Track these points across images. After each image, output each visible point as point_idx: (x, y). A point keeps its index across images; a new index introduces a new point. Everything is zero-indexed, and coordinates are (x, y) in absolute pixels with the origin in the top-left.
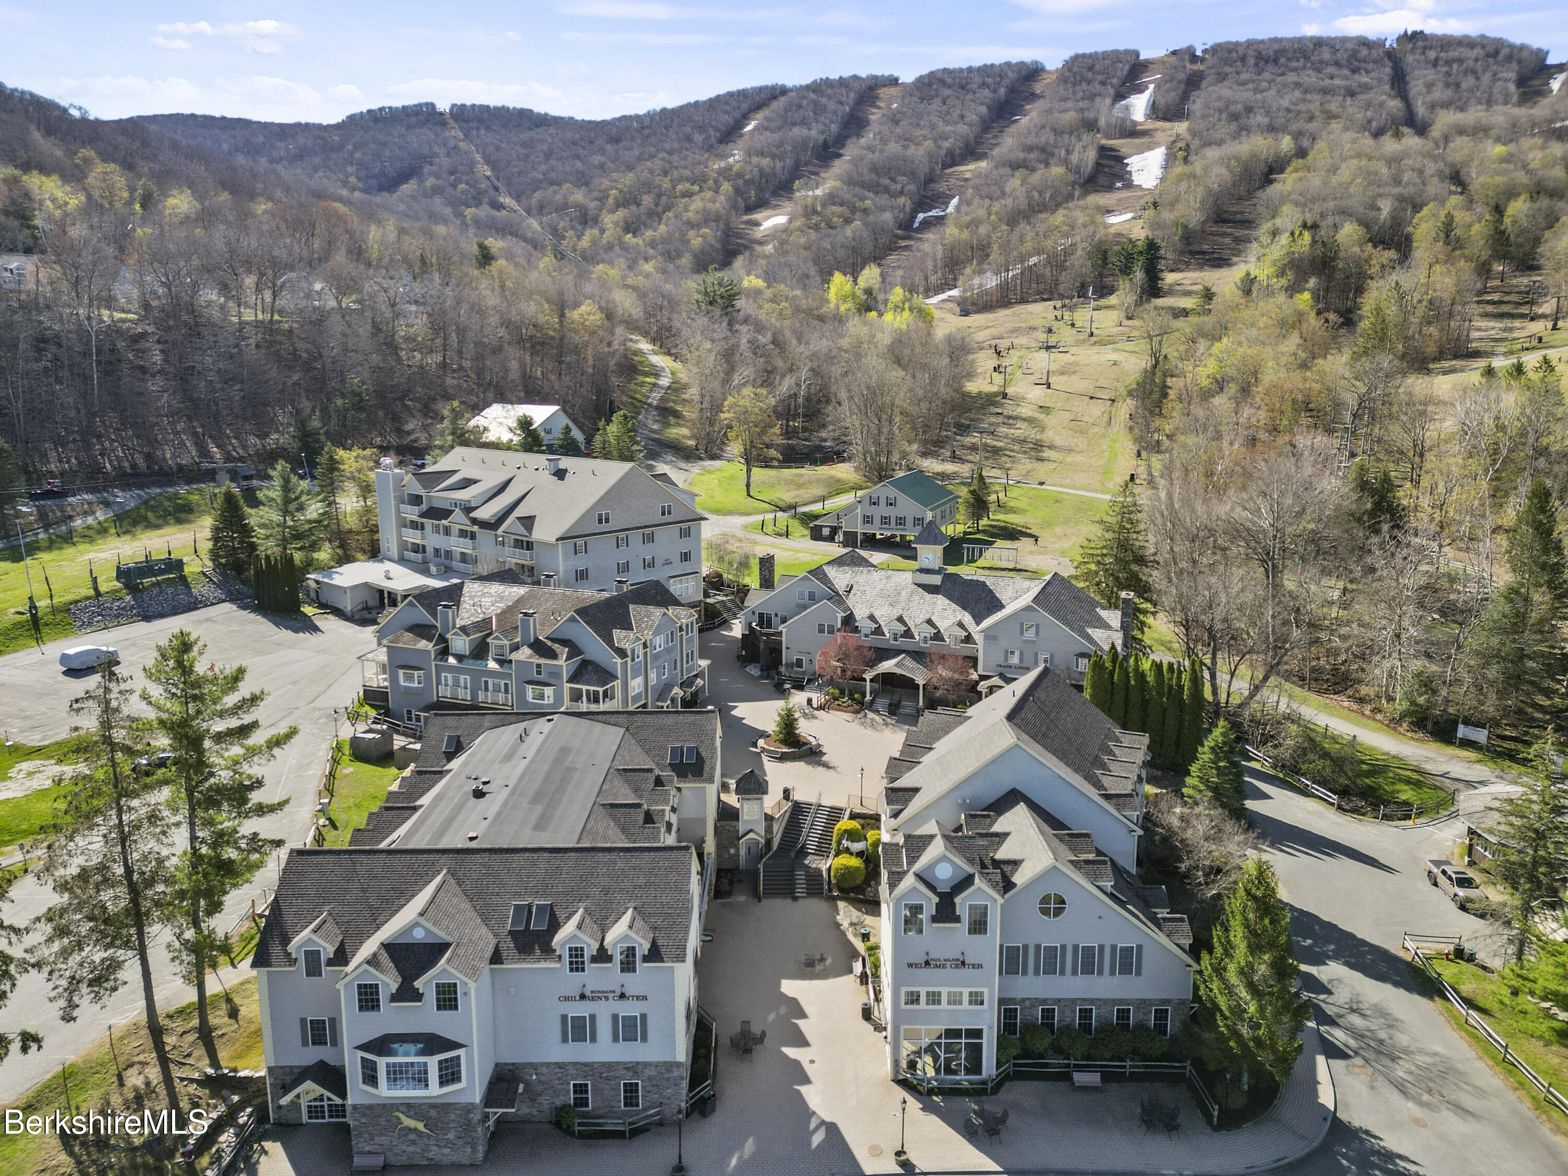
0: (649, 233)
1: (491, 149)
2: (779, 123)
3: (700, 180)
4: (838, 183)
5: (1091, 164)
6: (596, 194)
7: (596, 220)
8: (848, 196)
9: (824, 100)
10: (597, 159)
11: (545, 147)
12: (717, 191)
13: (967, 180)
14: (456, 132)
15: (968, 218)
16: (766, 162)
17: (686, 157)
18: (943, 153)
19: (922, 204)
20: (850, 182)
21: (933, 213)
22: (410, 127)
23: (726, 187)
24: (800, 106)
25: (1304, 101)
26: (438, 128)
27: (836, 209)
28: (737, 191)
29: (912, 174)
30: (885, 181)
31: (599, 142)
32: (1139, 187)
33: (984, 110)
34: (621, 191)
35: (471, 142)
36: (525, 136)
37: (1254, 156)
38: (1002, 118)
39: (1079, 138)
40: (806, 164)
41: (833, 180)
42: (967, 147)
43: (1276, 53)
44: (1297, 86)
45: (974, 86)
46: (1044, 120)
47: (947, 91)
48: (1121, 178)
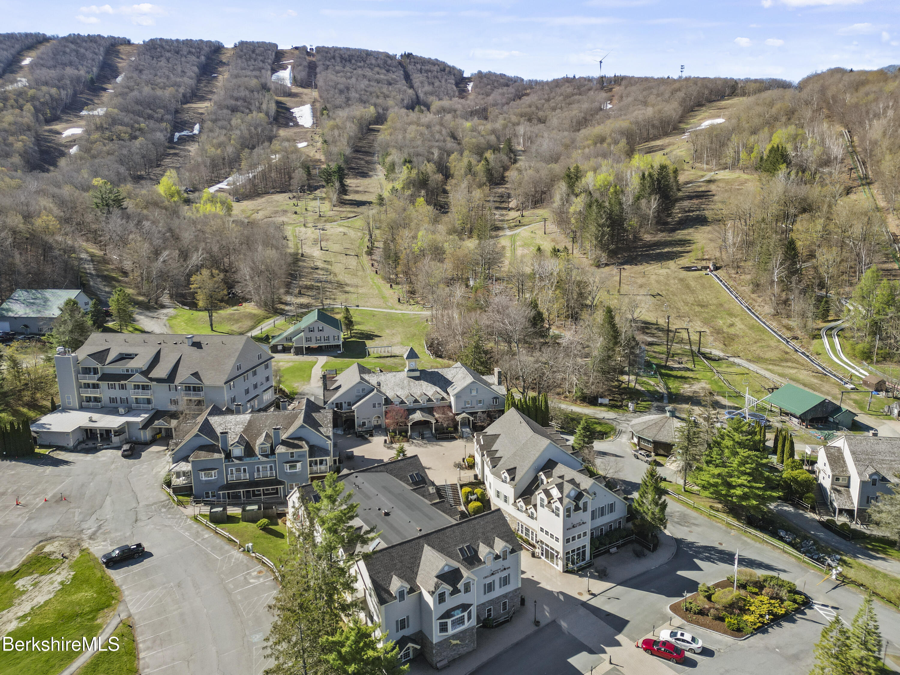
2: (51, 62)
4: (116, 111)
5: (274, 111)
8: (125, 119)
9: (81, 49)
12: (21, 109)
13: (200, 113)
16: (53, 90)
18: (181, 95)
19: (177, 127)
20: (124, 109)
21: (185, 133)
23: (27, 106)
24: (64, 51)
25: (371, 86)
28: (37, 109)
29: (165, 108)
30: (150, 112)
32: (302, 126)
33: (196, 69)
37: (362, 117)
38: (206, 74)
39: (263, 96)
40: (81, 93)
41: (112, 108)
42: (192, 92)
43: (349, 57)
44: (364, 76)
45: (185, 53)
46: (239, 82)
47: (167, 55)
48: (291, 120)
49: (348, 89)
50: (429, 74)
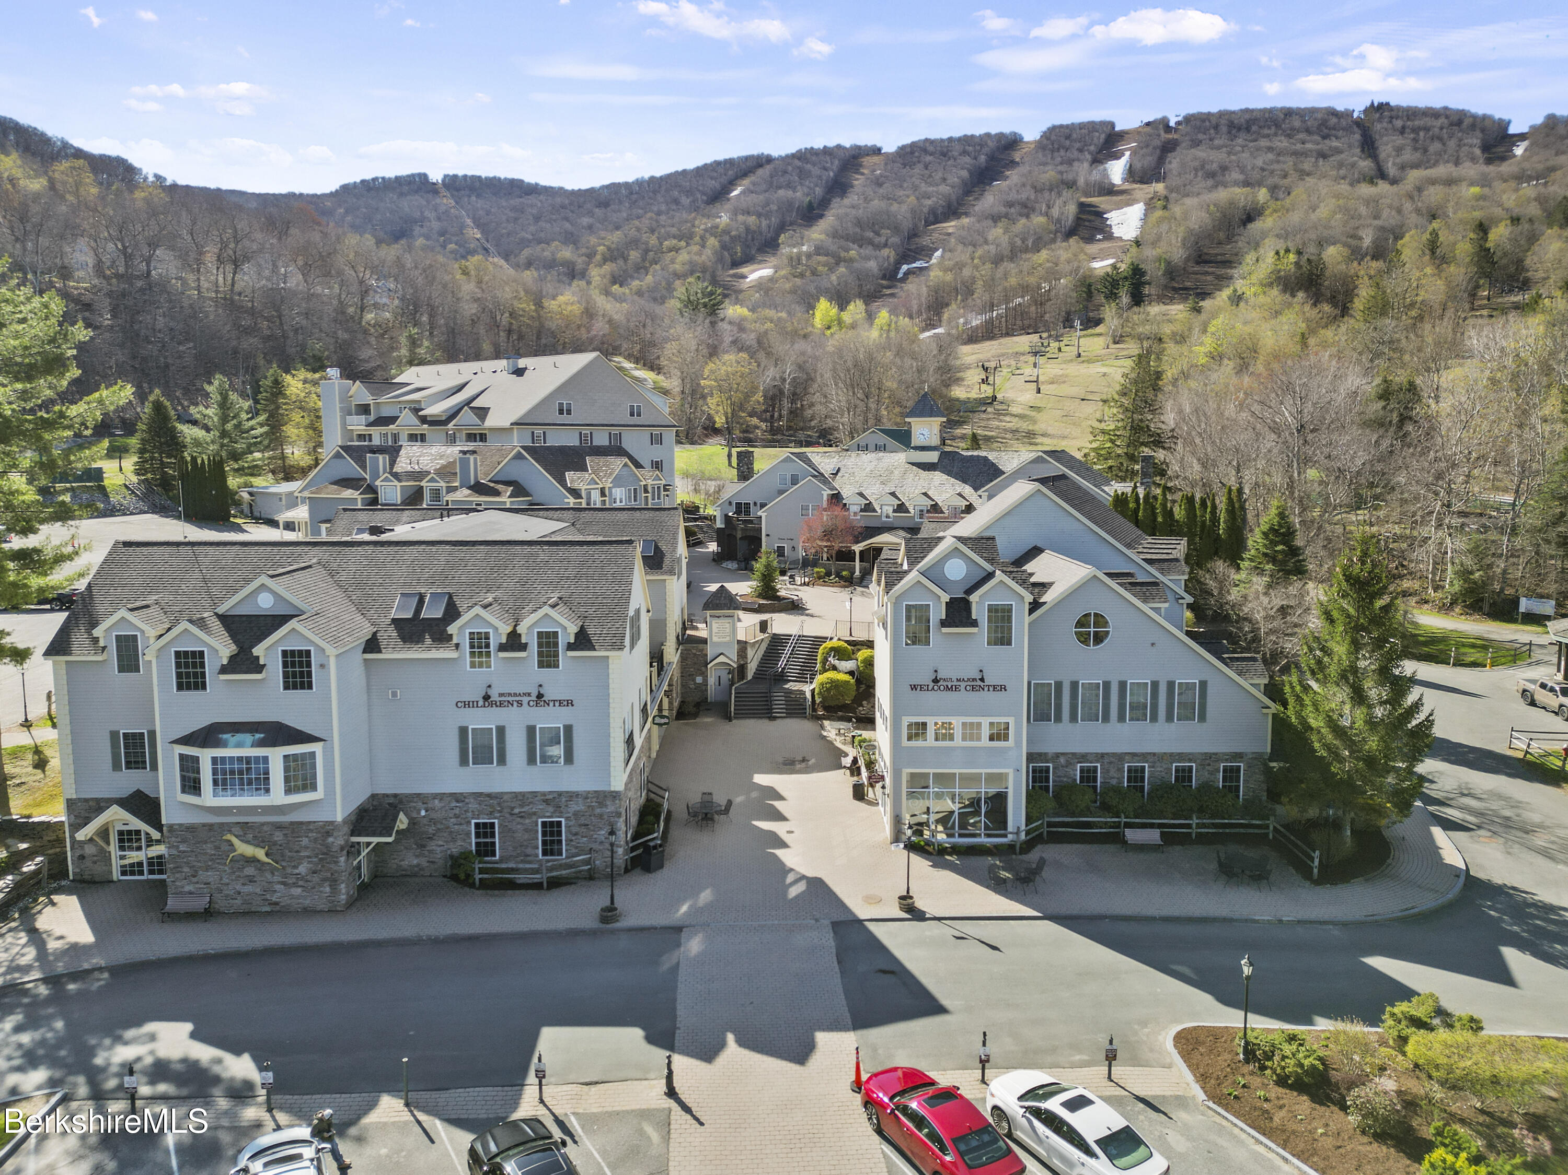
0: (636, 283)
1: (481, 212)
2: (764, 187)
3: (687, 237)
4: (823, 237)
5: (1071, 218)
6: (584, 250)
7: (583, 275)
8: (833, 248)
9: (809, 166)
10: (586, 221)
11: (534, 211)
12: (703, 246)
13: (949, 234)
14: (446, 201)
15: (951, 263)
16: (752, 220)
17: (673, 217)
18: (925, 210)
19: (907, 255)
20: (835, 234)
21: (917, 264)
22: (402, 194)
23: (712, 242)
24: (785, 172)
25: (1278, 162)
26: (430, 196)
27: (821, 258)
28: (724, 247)
29: (896, 229)
30: (870, 234)
31: (588, 206)
32: (1120, 239)
33: (965, 174)
34: (609, 249)
35: (462, 207)
36: (516, 202)
37: (1232, 203)
38: (983, 183)
39: (1059, 194)
40: (791, 224)
41: (817, 233)
42: (949, 206)
43: (1248, 122)
44: (1270, 149)
45: (955, 154)
46: (1024, 180)
47: (929, 158)
48: (1101, 231)
49: (1224, 169)
50: (1422, 134)
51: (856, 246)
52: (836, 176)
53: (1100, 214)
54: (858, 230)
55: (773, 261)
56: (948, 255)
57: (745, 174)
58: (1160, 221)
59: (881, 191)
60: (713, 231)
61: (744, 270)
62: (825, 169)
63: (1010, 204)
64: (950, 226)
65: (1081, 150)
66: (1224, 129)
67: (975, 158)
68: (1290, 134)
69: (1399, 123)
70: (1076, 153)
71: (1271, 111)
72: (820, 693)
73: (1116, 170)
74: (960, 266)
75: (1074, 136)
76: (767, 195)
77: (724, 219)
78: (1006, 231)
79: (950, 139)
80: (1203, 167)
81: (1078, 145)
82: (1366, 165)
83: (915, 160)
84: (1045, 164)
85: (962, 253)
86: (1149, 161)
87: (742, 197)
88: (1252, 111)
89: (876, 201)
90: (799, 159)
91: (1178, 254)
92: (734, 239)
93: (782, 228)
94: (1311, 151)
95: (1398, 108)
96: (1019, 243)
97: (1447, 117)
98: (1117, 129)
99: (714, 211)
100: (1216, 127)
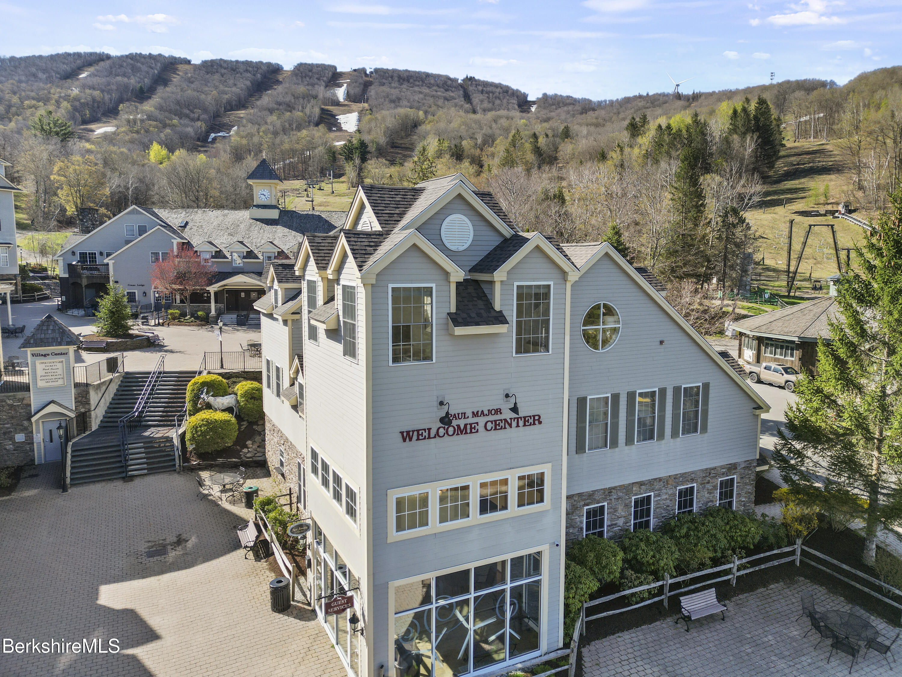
3: (45, 100)
4: (152, 109)
15: (245, 134)
17: (32, 86)
18: (224, 101)
20: (161, 108)
21: (221, 134)
27: (152, 123)
28: (75, 109)
29: (205, 110)
32: (346, 131)
37: (407, 116)
38: (261, 91)
39: (309, 101)
40: (128, 100)
41: (148, 106)
42: (240, 101)
43: (408, 77)
44: (420, 93)
45: (241, 71)
46: (286, 90)
47: (223, 71)
48: (335, 126)
49: (399, 99)
50: (491, 95)
51: (177, 118)
52: (159, 73)
53: (333, 116)
54: (178, 108)
55: (115, 122)
56: (242, 128)
57: (90, 64)
58: (370, 121)
59: (193, 86)
60: (67, 98)
61: (92, 126)
62: (152, 68)
63: (280, 104)
64: (242, 113)
65: (318, 79)
66: (396, 79)
67: (254, 75)
68: (430, 86)
69: (480, 88)
70: (316, 80)
71: (419, 73)
72: (193, 439)
73: (341, 93)
74: (250, 136)
75: (314, 70)
76: (108, 78)
77: (75, 91)
78: (279, 118)
79: (237, 62)
80: (388, 97)
81: (316, 76)
82: (468, 106)
83: (214, 70)
84: (298, 84)
85: (251, 128)
86: (357, 90)
87: (89, 78)
88: (409, 71)
89: (189, 92)
90: (131, 59)
91: (382, 140)
92: (83, 105)
93: (121, 101)
94: (441, 96)
95: (479, 81)
96: (287, 126)
97: (501, 88)
98: (338, 70)
99: (66, 85)
100: (392, 77)
